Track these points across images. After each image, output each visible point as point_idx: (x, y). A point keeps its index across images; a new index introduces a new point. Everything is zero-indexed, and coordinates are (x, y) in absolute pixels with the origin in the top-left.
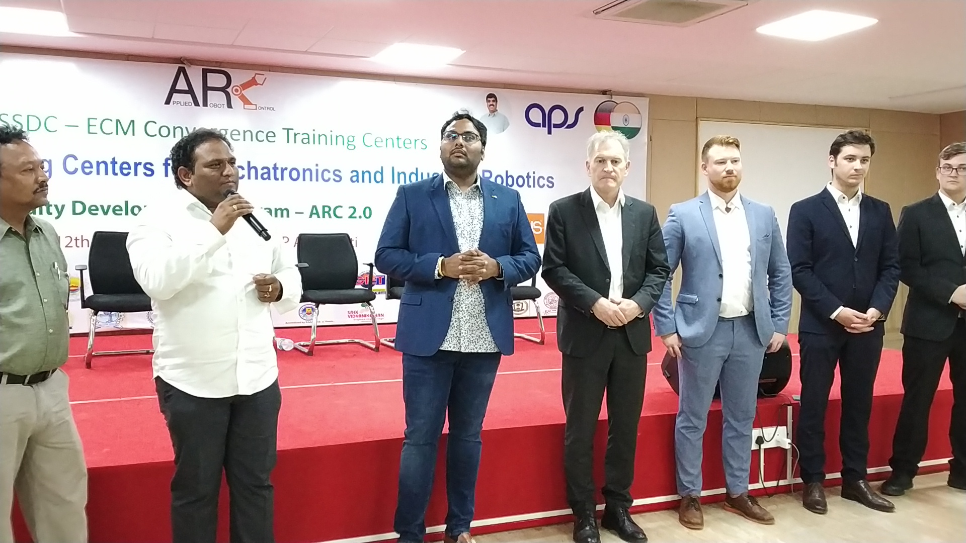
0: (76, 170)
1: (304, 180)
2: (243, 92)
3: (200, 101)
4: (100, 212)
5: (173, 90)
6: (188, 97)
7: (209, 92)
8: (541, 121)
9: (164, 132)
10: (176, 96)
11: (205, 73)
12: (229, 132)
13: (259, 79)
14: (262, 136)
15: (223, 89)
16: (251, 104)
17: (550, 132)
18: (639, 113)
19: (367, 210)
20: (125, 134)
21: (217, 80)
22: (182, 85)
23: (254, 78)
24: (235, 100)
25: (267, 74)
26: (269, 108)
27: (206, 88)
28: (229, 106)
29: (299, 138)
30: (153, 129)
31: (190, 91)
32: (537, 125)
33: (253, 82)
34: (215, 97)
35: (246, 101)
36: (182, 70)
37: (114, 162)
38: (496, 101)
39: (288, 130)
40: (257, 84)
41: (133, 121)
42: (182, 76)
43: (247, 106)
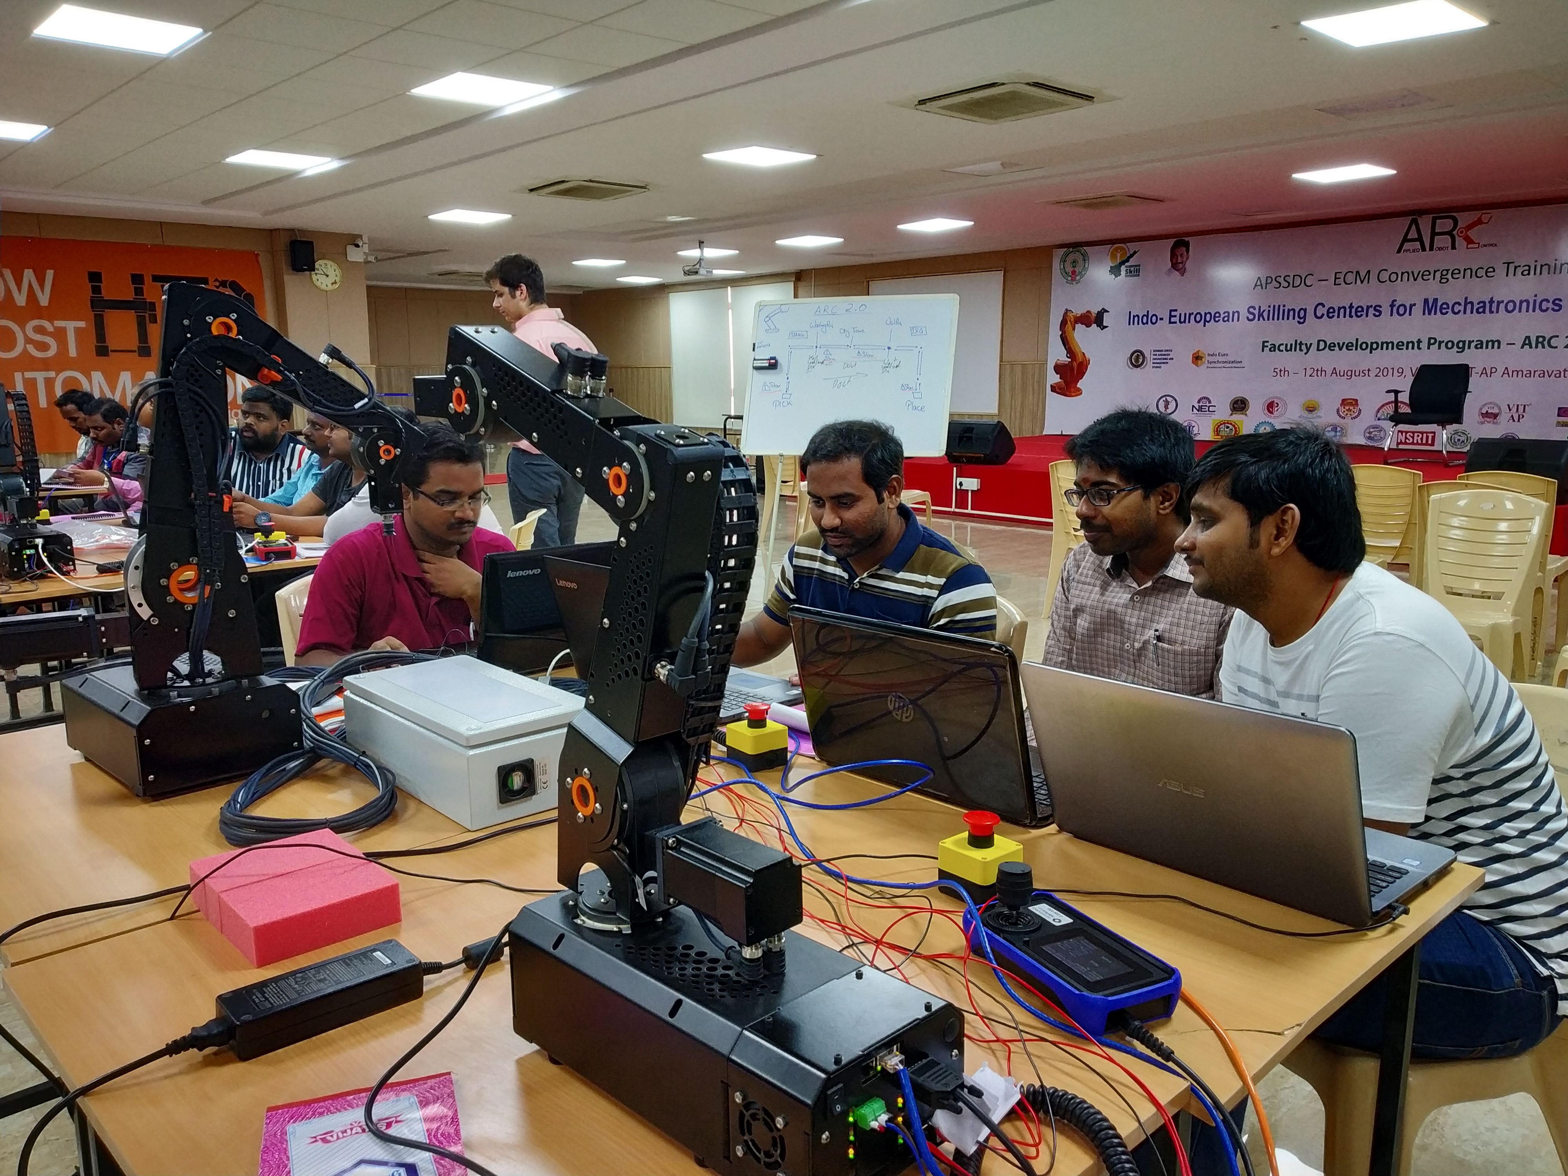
0: (1323, 315)
2: (1468, 233)
3: (1428, 248)
5: (1405, 240)
6: (1417, 244)
7: (1436, 237)
9: (1394, 277)
10: (1407, 246)
11: (1435, 219)
12: (1450, 272)
13: (1485, 218)
15: (1449, 233)
16: (1474, 243)
20: (1362, 282)
21: (1445, 225)
22: (1413, 234)
23: (1480, 218)
24: (1459, 241)
25: (1495, 212)
26: (1492, 245)
27: (1434, 234)
28: (1454, 247)
29: (1519, 271)
30: (1384, 276)
31: (1420, 239)
33: (1479, 222)
34: (1442, 241)
35: (1469, 241)
39: (1508, 263)
40: (1482, 223)
41: (1369, 272)
42: (1414, 227)
43: (1469, 246)
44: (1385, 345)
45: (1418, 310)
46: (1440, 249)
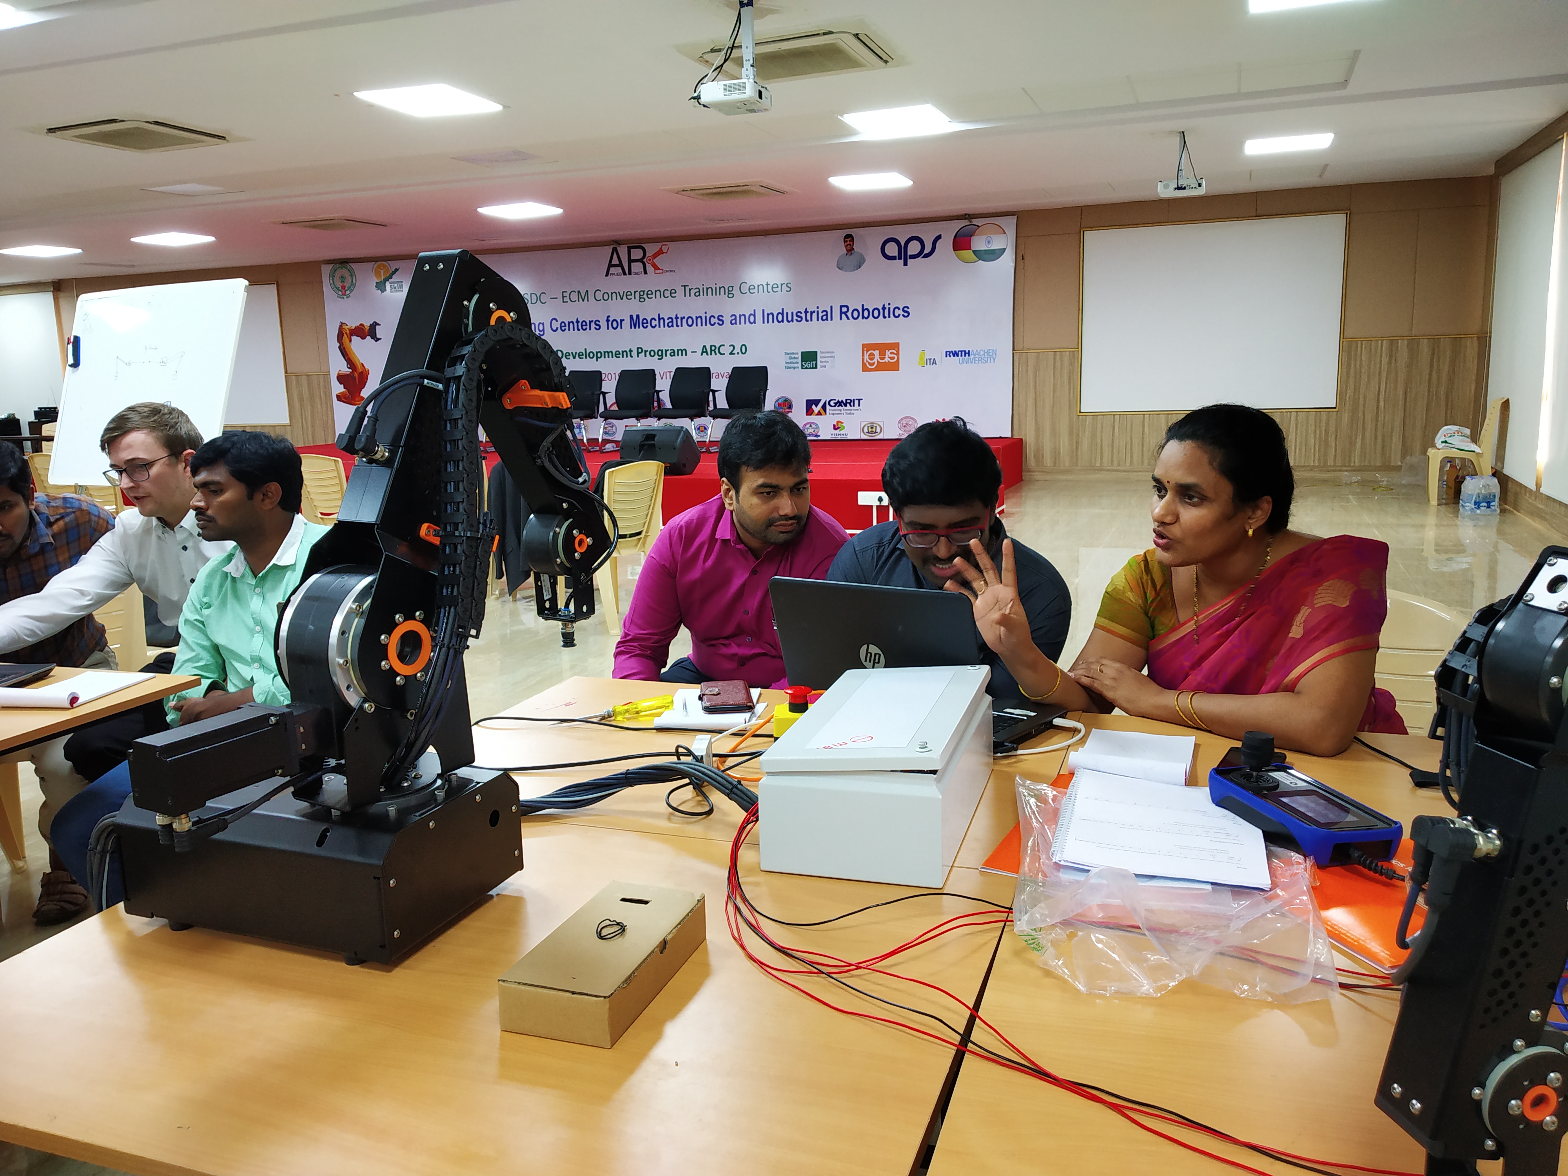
0: (557, 328)
1: (697, 325)
2: (654, 260)
3: (627, 272)
4: (571, 357)
5: (610, 265)
6: (619, 270)
7: (632, 264)
8: (896, 254)
9: (606, 297)
10: (612, 270)
11: (629, 248)
12: (646, 293)
13: (664, 249)
14: (667, 294)
15: (641, 260)
16: (659, 269)
17: (905, 264)
18: (1005, 233)
19: (744, 347)
20: (583, 300)
21: (637, 254)
22: (615, 261)
23: (661, 249)
24: (649, 268)
25: (671, 244)
26: (671, 271)
27: (630, 261)
28: (645, 273)
29: (693, 292)
30: (599, 295)
31: (620, 265)
32: (893, 258)
33: (660, 252)
34: (637, 267)
35: (656, 268)
36: (615, 250)
37: (578, 322)
38: (853, 240)
39: (685, 286)
40: (663, 253)
41: (587, 291)
42: (615, 255)
43: (657, 271)
44: (606, 354)
45: (627, 323)
46: (636, 273)
